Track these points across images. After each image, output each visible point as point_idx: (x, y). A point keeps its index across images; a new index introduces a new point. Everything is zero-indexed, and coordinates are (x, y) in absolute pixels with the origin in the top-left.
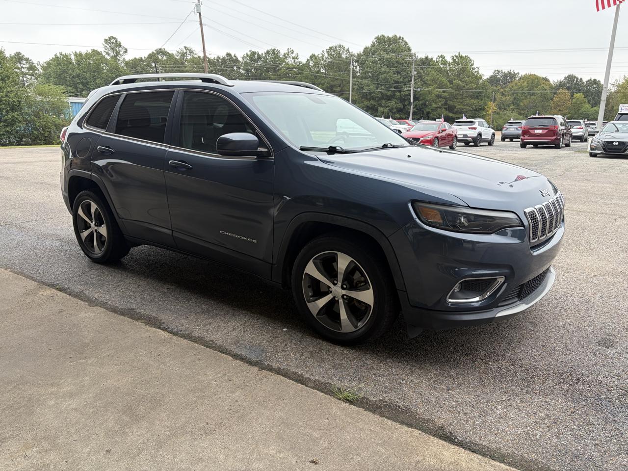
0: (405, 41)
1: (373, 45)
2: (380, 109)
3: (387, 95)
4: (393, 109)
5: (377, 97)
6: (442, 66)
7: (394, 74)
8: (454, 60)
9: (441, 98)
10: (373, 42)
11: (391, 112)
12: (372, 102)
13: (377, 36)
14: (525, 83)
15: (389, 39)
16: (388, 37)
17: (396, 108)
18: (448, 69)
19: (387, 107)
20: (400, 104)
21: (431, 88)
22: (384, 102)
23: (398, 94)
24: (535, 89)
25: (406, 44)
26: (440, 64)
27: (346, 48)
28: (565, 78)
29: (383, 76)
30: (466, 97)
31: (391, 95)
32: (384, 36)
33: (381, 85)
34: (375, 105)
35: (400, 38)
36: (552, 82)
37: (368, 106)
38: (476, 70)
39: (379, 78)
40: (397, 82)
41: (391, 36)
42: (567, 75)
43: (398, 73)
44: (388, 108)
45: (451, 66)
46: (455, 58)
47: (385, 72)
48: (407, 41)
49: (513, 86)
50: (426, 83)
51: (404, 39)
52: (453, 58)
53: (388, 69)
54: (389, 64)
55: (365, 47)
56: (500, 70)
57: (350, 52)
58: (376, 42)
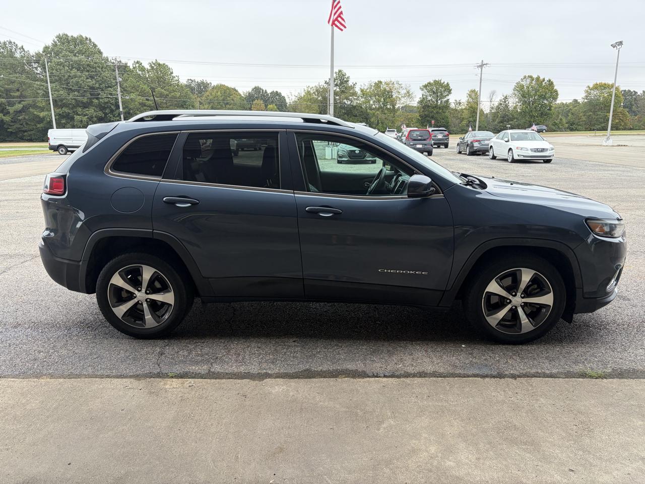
0: (93, 43)
1: (55, 45)
2: (77, 118)
3: (82, 102)
4: (92, 118)
5: (71, 104)
6: (140, 73)
7: (87, 78)
8: (152, 67)
9: (145, 106)
10: (54, 41)
11: (90, 120)
12: (66, 110)
13: (58, 34)
14: (219, 93)
15: (74, 40)
16: (72, 36)
17: (96, 117)
18: (147, 76)
19: (85, 115)
20: (100, 112)
21: (133, 96)
22: (80, 110)
23: (95, 101)
24: (229, 99)
25: (95, 46)
26: (138, 70)
27: (20, 46)
28: (253, 89)
29: (74, 80)
30: (170, 105)
31: (87, 102)
32: (67, 35)
33: (74, 91)
34: (69, 113)
35: (87, 38)
36: (242, 94)
37: (60, 114)
38: (176, 78)
39: (69, 83)
40: (92, 88)
41: (75, 36)
42: (253, 87)
43: (92, 77)
44: (86, 117)
45: (150, 73)
46: (153, 65)
47: (75, 76)
48: (96, 43)
49: (208, 96)
50: (125, 90)
51: (92, 40)
52: (151, 65)
53: (79, 74)
54: (79, 67)
55: (44, 46)
56: (193, 79)
57: (26, 50)
58: (57, 42)
